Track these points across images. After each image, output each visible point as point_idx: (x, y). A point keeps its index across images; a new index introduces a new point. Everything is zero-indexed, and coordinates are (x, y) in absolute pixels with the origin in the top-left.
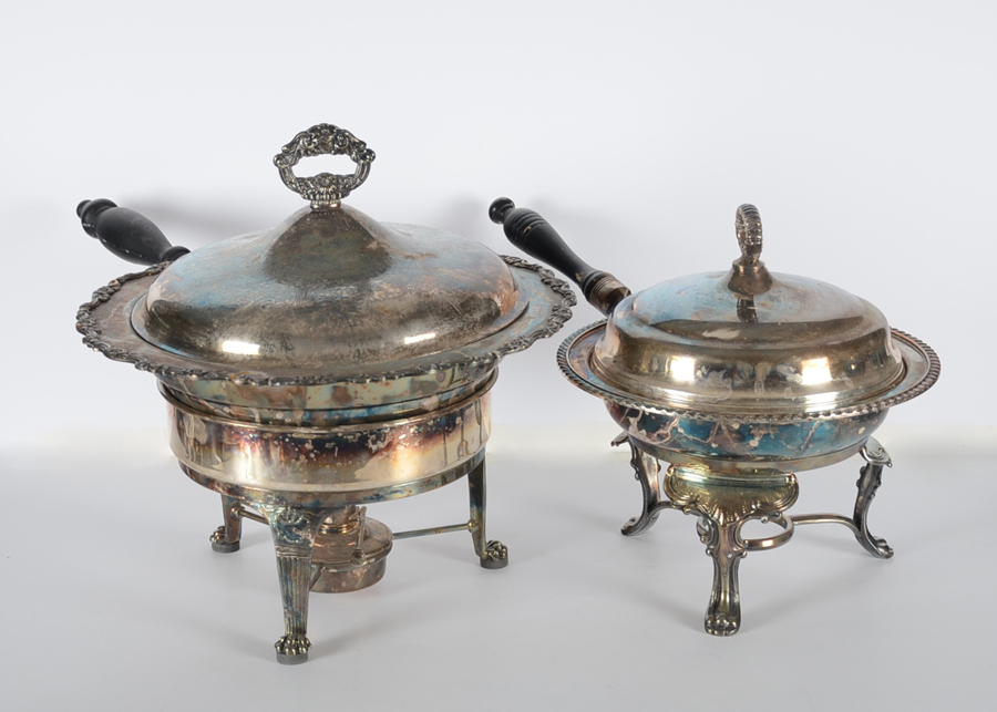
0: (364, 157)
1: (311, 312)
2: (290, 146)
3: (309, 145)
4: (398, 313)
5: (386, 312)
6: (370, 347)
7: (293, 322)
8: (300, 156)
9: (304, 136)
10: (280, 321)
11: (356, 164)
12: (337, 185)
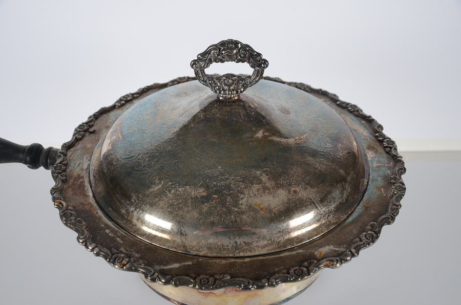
0: (259, 66)
1: (203, 203)
2: (203, 54)
3: (218, 55)
4: (271, 211)
5: (262, 209)
6: (246, 240)
7: (188, 212)
8: (211, 62)
9: (214, 49)
10: (179, 209)
11: (253, 70)
12: (237, 84)
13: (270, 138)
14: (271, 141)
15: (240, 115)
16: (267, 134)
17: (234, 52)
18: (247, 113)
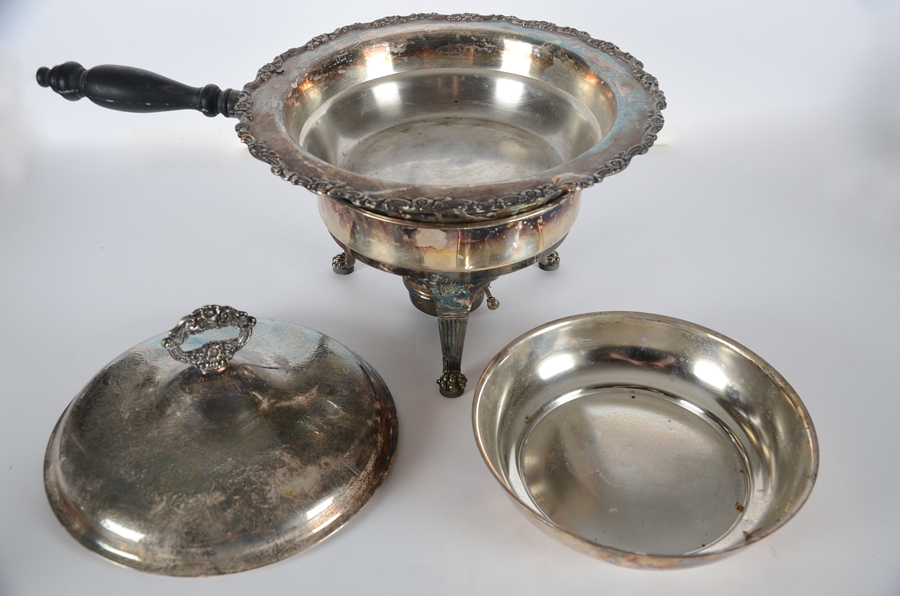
1: (224, 510)
3: (195, 326)
5: (295, 497)
9: (189, 321)
12: (223, 352)
13: (278, 405)
14: (279, 409)
15: (235, 387)
16: (273, 401)
17: (213, 318)
18: (244, 383)
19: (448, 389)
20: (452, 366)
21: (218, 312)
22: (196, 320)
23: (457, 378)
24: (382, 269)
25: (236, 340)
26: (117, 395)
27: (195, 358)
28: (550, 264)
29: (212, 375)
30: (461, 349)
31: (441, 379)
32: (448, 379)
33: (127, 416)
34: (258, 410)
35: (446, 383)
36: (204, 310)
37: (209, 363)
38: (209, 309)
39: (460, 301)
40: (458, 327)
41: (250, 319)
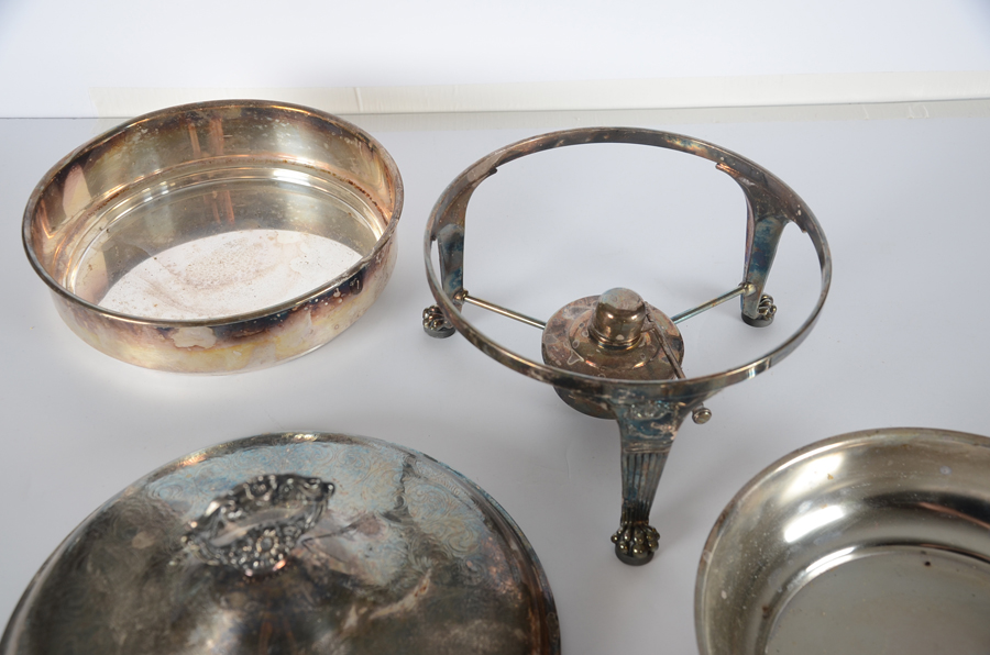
12: (282, 539)
13: (372, 617)
14: (376, 623)
15: (303, 597)
16: (363, 610)
17: (267, 497)
18: (316, 585)
19: (630, 553)
20: (636, 515)
21: (274, 486)
22: (237, 503)
23: (645, 535)
24: (532, 377)
25: (303, 519)
26: (103, 595)
27: (236, 555)
28: (762, 318)
29: (264, 576)
30: (654, 493)
31: (620, 536)
32: (632, 537)
33: (122, 638)
34: (340, 632)
35: (627, 544)
36: (251, 485)
37: (259, 560)
38: (259, 483)
39: (661, 427)
40: (653, 463)
41: (324, 487)
